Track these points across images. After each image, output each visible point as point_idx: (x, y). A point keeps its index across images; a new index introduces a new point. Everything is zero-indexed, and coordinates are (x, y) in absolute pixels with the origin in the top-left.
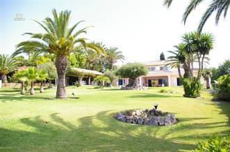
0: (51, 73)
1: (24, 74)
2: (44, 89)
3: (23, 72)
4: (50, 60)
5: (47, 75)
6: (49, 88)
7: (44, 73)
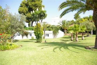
0: (88, 27)
1: (72, 28)
2: (85, 37)
3: (71, 27)
4: (87, 20)
5: (86, 28)
6: (87, 36)
7: (84, 27)
